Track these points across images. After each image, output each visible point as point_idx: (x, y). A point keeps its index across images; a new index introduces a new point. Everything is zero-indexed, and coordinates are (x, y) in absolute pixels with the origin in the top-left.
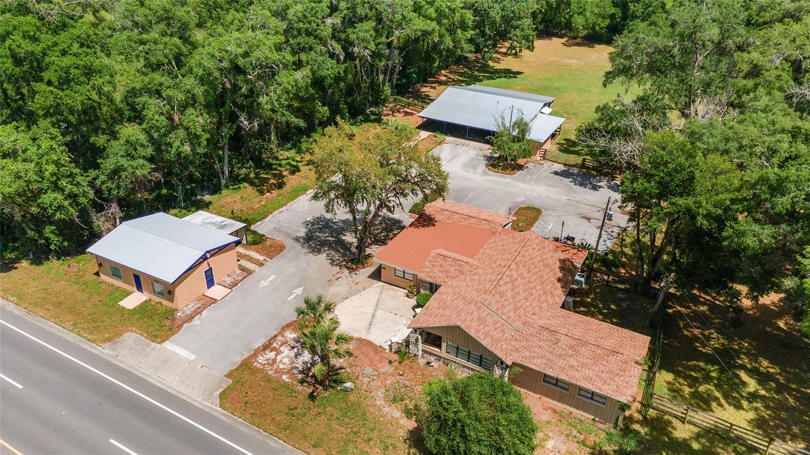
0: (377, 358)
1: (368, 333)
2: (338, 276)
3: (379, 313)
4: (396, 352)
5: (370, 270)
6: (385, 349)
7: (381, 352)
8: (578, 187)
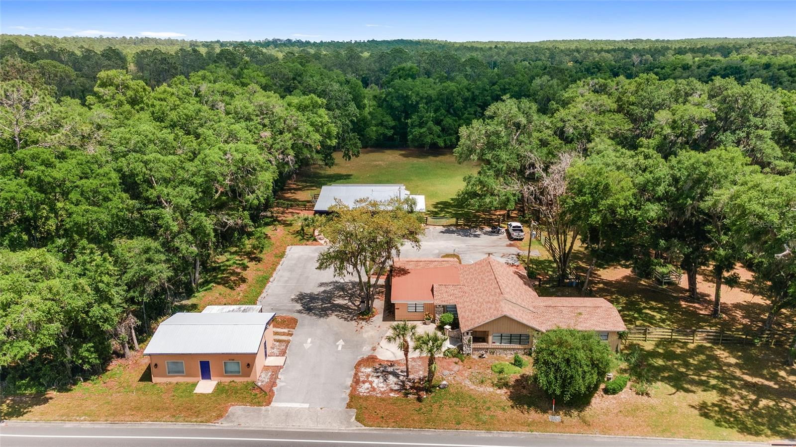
2: (360, 326)
5: (380, 316)
8: (465, 237)
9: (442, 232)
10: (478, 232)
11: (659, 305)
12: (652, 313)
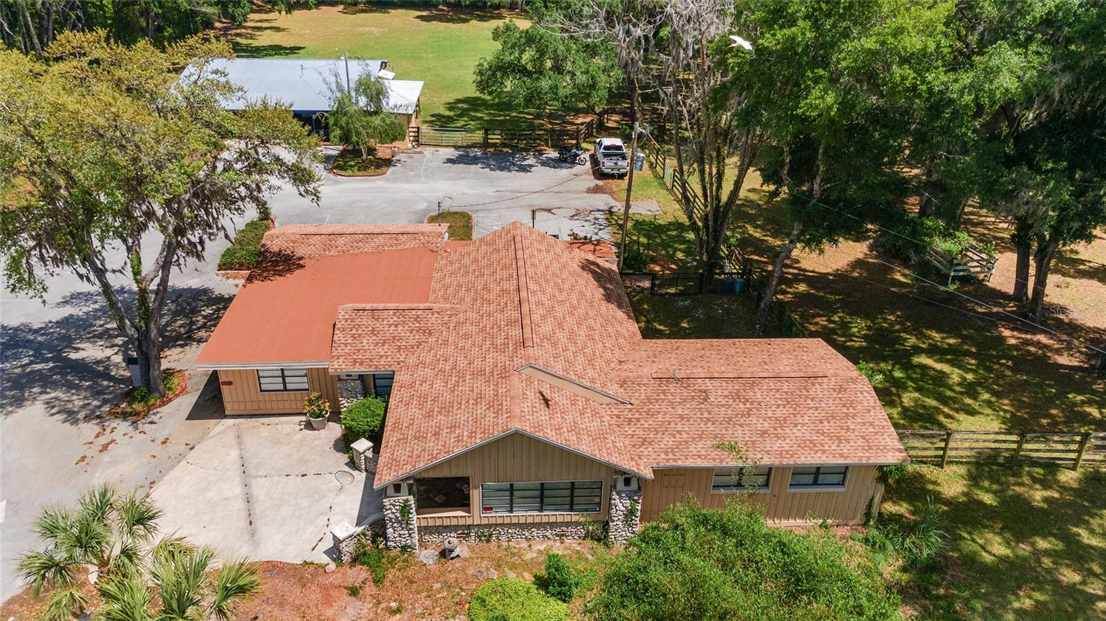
0: (314, 595)
1: (257, 545)
2: (103, 440)
3: (260, 488)
4: (355, 560)
5: (187, 402)
6: (323, 567)
7: (314, 576)
8: (498, 172)
9: (450, 161)
10: (531, 161)
11: (951, 341)
12: (939, 366)
